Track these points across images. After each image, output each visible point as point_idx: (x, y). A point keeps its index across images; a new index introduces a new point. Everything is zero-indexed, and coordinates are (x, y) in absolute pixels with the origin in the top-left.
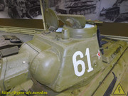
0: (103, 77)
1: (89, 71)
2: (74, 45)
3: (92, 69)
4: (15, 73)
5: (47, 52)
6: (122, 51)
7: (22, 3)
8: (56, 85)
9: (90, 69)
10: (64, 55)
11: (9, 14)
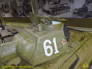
0: (68, 57)
1: (55, 53)
2: (45, 36)
3: (58, 52)
4: (7, 53)
5: (27, 40)
6: (86, 39)
7: (21, 7)
8: (33, 61)
9: (57, 52)
10: (38, 42)
11: (12, 14)
